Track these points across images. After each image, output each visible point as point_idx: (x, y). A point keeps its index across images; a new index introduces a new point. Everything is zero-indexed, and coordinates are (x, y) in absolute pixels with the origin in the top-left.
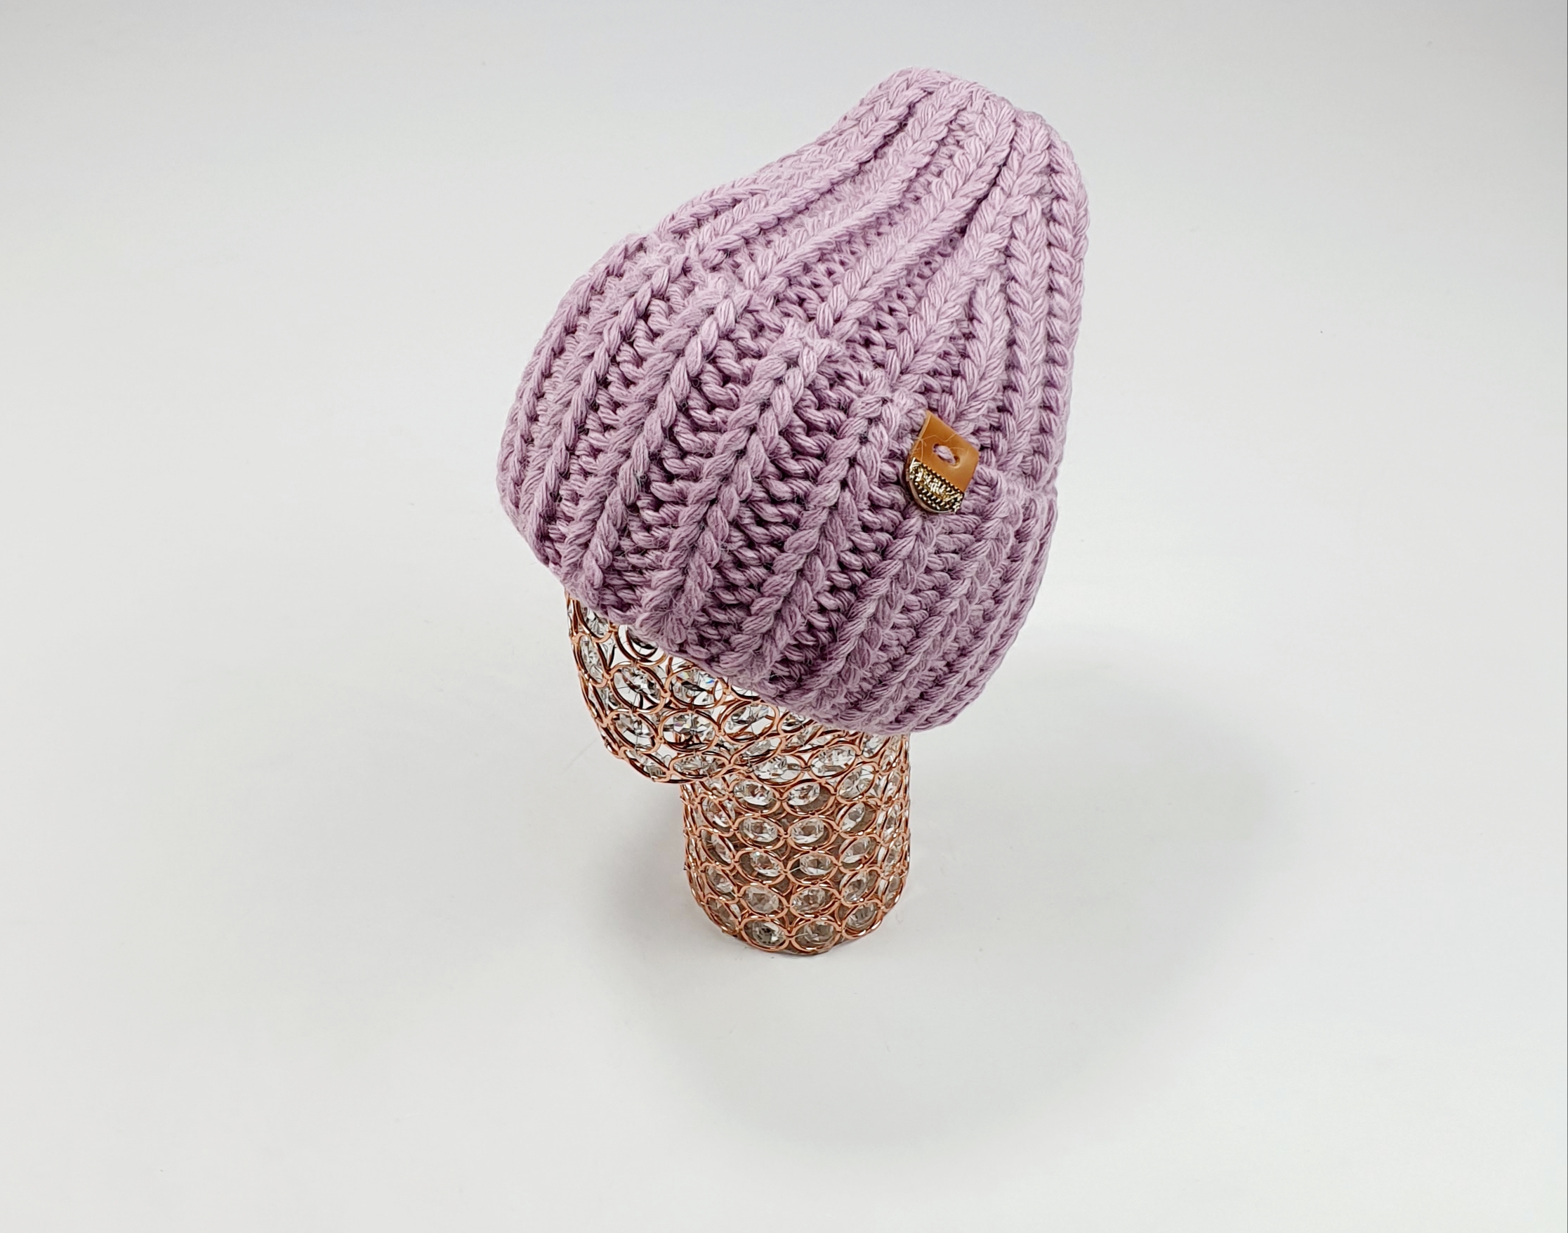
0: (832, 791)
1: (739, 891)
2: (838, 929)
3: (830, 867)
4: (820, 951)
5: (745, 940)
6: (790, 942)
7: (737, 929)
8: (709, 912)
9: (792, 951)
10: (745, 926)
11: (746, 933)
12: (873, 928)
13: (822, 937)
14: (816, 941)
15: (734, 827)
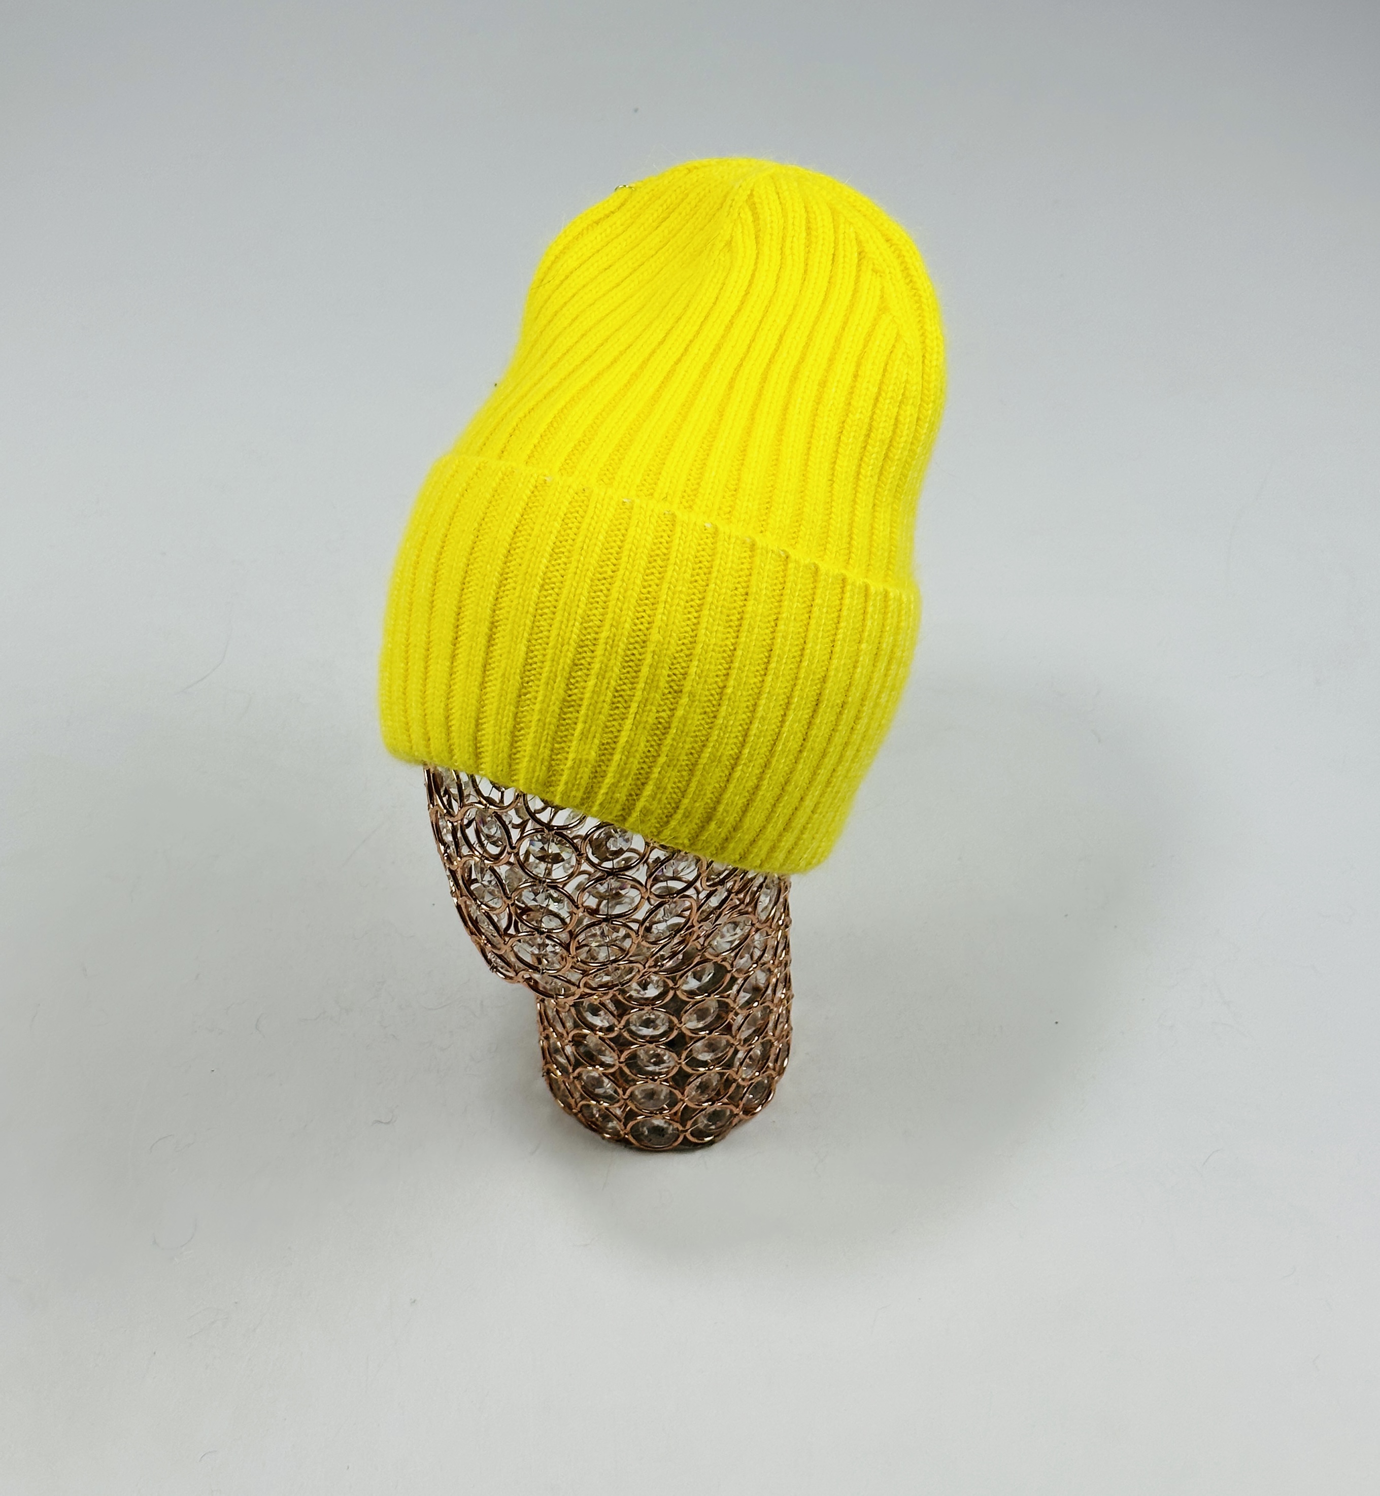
0: (729, 968)
1: (624, 1094)
2: (736, 1111)
3: (726, 1048)
4: (717, 1139)
5: (631, 1144)
6: (685, 1137)
7: (622, 1133)
8: (583, 1120)
9: (688, 1147)
10: (632, 1128)
11: (632, 1136)
12: (769, 1099)
13: (719, 1124)
14: (712, 1129)
15: (621, 1026)
